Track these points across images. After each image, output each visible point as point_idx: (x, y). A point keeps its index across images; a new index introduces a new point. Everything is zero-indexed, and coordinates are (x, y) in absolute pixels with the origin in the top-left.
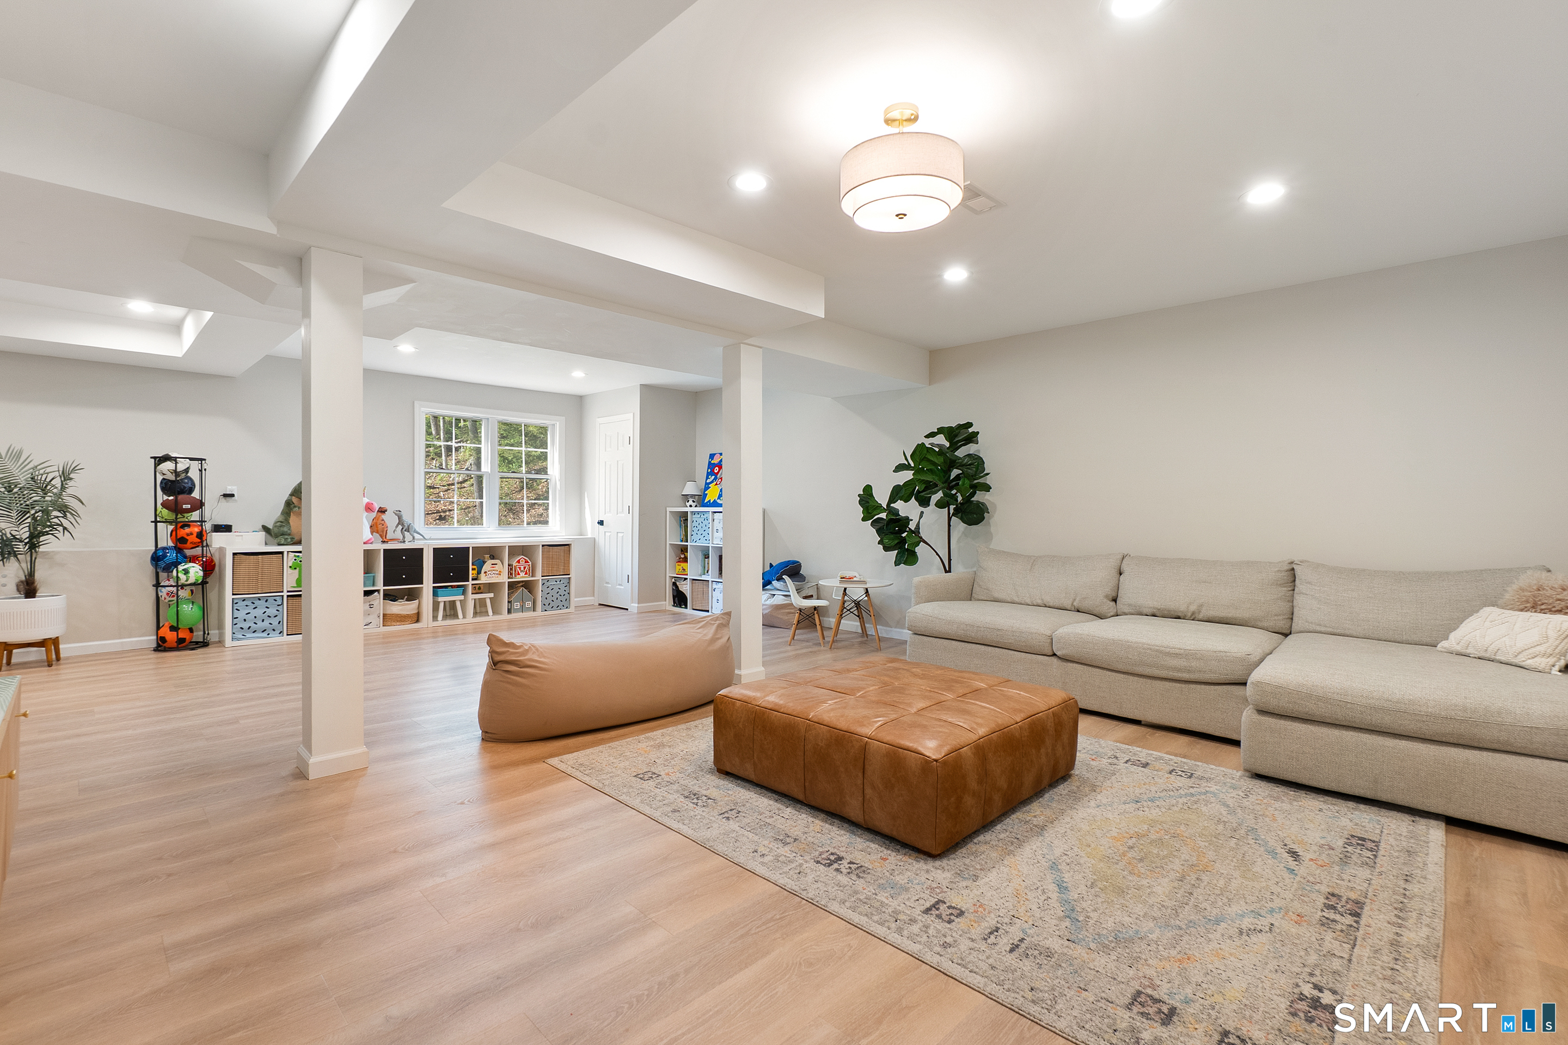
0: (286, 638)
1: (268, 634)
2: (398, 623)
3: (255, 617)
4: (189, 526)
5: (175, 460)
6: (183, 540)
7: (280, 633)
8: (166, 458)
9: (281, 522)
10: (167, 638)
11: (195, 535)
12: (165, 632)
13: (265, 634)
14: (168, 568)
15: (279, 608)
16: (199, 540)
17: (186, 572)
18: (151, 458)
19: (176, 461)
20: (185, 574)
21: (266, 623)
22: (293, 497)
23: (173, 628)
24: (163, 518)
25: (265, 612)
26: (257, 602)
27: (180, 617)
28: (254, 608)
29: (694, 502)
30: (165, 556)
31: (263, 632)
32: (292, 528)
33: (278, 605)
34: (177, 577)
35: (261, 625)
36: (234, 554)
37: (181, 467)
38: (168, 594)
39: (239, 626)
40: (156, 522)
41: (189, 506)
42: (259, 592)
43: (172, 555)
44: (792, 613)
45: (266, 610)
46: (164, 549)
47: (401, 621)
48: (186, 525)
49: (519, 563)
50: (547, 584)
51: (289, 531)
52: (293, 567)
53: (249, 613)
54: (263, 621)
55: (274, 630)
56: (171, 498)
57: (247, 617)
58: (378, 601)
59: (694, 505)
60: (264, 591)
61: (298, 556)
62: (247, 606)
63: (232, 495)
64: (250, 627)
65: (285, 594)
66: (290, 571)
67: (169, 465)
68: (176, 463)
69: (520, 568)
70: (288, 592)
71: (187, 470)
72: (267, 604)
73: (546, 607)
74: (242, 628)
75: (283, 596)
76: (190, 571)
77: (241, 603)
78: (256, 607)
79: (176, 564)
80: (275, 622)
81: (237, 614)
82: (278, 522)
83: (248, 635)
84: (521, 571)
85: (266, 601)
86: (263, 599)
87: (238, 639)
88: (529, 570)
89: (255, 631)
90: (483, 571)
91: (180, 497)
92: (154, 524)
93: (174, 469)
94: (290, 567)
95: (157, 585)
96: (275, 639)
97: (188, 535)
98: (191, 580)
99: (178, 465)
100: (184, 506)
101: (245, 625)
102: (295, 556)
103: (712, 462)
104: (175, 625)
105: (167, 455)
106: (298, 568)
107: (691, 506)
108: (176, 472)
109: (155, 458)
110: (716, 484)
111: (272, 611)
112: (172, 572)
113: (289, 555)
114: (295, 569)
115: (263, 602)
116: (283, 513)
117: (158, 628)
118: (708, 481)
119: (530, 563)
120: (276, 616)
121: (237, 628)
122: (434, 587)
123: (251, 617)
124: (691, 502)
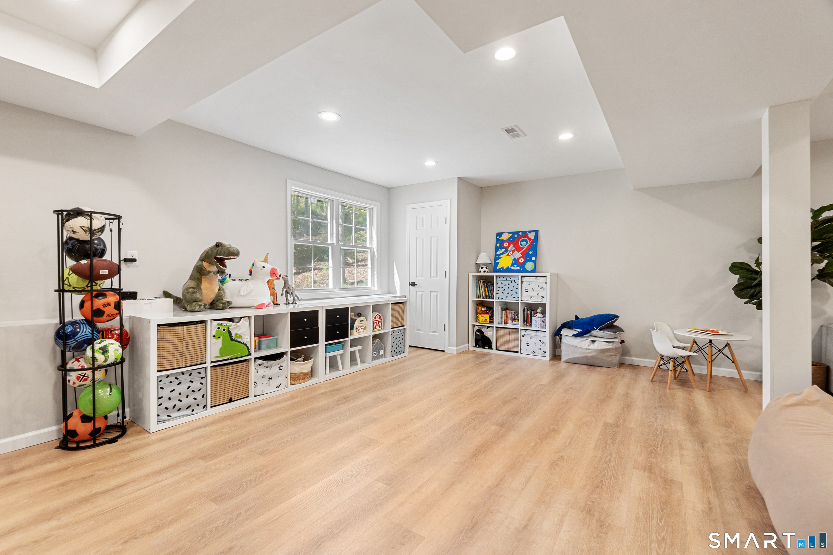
0: (210, 411)
1: (193, 411)
2: (300, 381)
3: (180, 394)
4: (104, 296)
5: (89, 215)
6: (98, 313)
7: (204, 408)
8: (77, 213)
9: (193, 288)
10: (78, 431)
11: (113, 305)
12: (75, 423)
13: (189, 411)
14: (80, 347)
15: (203, 381)
16: (117, 312)
17: (104, 350)
18: (55, 211)
19: (91, 216)
20: (103, 354)
21: (191, 399)
22: (204, 263)
23: (85, 419)
24: (70, 286)
25: (189, 387)
26: (181, 377)
27: (97, 406)
28: (178, 384)
29: (487, 268)
30: (74, 334)
31: (187, 409)
32: (204, 294)
33: (202, 378)
34: (93, 358)
35: (186, 402)
36: (159, 326)
37: (97, 224)
38: (78, 378)
39: (163, 406)
40: (61, 291)
41: (106, 272)
42: (184, 365)
43: (85, 331)
44: (614, 355)
45: (190, 384)
46: (73, 323)
47: (302, 379)
48: (101, 294)
49: (376, 319)
50: (394, 335)
51: (200, 298)
52: (217, 337)
53: (174, 390)
54: (187, 397)
55: (198, 405)
56: (84, 262)
57: (172, 395)
58: (286, 362)
59: (486, 270)
60: (188, 364)
61: (221, 324)
62: (171, 382)
63: (134, 260)
64: (175, 406)
65: (208, 365)
66: (214, 340)
67: (81, 222)
68: (91, 219)
69: (376, 323)
70: (212, 362)
71: (102, 229)
72: (191, 378)
73: (394, 354)
74: (167, 408)
75: (206, 368)
76: (109, 349)
77: (166, 381)
78: (180, 383)
79: (90, 342)
80: (198, 395)
81: (162, 393)
82: (190, 288)
83: (173, 415)
84: (377, 325)
85: (190, 375)
86: (187, 373)
87: (163, 421)
88: (381, 324)
89: (180, 409)
90: (355, 328)
91: (96, 260)
92: (58, 293)
93: (89, 226)
94: (214, 336)
95: (63, 368)
96: (201, 414)
97: (105, 305)
98: (111, 360)
99: (93, 221)
100: (102, 272)
101: (170, 405)
102: (218, 324)
103: (500, 239)
104: (90, 413)
105: (78, 208)
106: (221, 337)
107: (485, 272)
108: (91, 230)
109: (58, 212)
110: (508, 255)
111: (196, 385)
112: (85, 350)
113: (213, 324)
114: (219, 337)
115: (186, 376)
116: (192, 278)
117: (66, 417)
118: (498, 253)
119: (382, 319)
120: (200, 389)
121: (161, 409)
122: (326, 345)
123: (175, 393)
124: (485, 269)
